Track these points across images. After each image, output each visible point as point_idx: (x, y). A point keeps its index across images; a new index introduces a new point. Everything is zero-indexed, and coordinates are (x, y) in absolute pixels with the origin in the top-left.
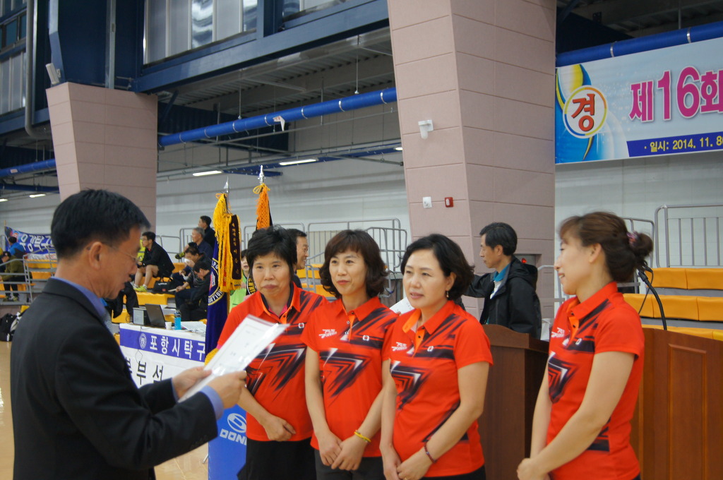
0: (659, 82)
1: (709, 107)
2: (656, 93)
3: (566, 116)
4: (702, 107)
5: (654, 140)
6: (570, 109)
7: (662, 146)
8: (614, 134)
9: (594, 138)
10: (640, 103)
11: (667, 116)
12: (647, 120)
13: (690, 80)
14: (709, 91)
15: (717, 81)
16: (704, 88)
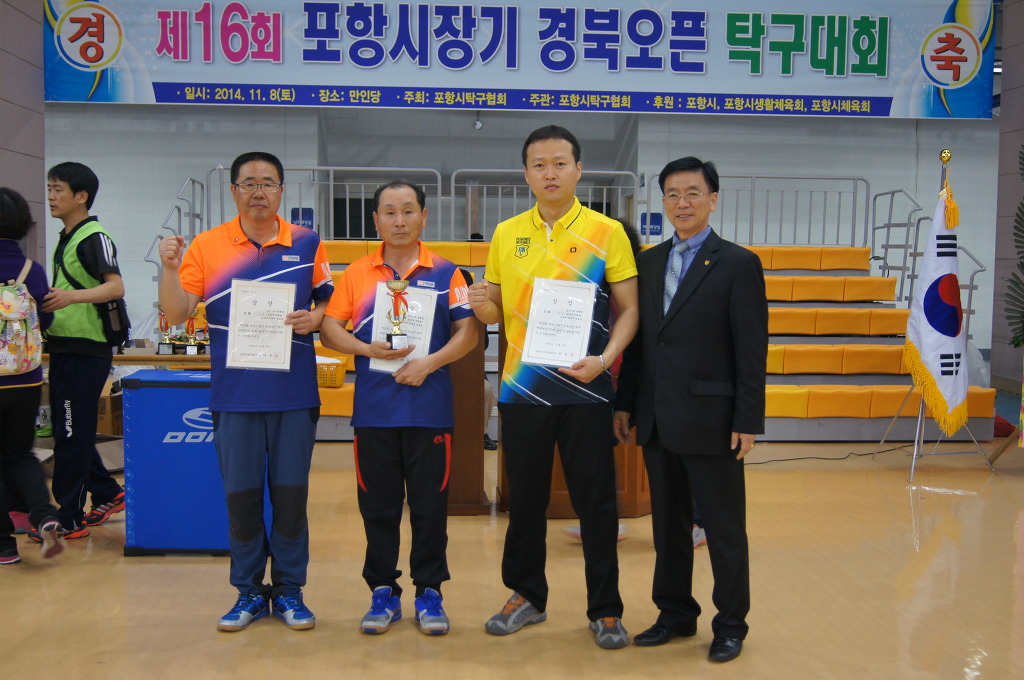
0: (197, 14)
1: (260, 54)
2: (193, 27)
3: (59, 37)
4: (253, 53)
5: (191, 85)
6: (65, 30)
7: (202, 93)
8: (134, 71)
9: (103, 72)
10: (170, 37)
11: (207, 57)
12: (180, 59)
13: (237, 19)
14: (261, 37)
15: (270, 25)
16: (255, 30)
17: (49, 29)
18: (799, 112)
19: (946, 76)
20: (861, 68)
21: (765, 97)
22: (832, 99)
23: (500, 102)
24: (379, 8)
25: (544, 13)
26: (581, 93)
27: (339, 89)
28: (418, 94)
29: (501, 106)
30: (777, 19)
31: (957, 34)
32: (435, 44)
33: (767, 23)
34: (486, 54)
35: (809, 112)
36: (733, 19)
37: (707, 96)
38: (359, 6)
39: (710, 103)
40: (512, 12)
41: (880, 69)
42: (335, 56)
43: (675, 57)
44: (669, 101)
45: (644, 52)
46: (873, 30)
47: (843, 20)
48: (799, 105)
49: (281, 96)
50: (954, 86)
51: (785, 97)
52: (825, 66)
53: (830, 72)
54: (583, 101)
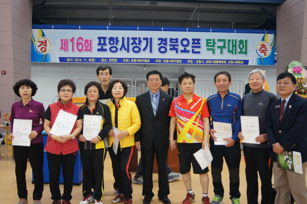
0: (70, 40)
1: (86, 50)
2: (69, 43)
3: (35, 46)
4: (84, 49)
5: (68, 58)
6: (37, 44)
7: (71, 59)
8: (54, 54)
9: (46, 54)
10: (63, 46)
11: (73, 50)
12: (66, 51)
13: (80, 41)
14: (87, 45)
15: (89, 42)
16: (85, 44)
17: (33, 44)
18: (225, 64)
19: (263, 54)
20: (241, 52)
21: (216, 60)
22: (233, 60)
23: (148, 62)
24: (117, 38)
25: (159, 39)
26: (169, 59)
27: (106, 58)
28: (127, 60)
29: (148, 63)
30: (219, 40)
31: (265, 44)
32: (131, 47)
33: (216, 41)
34: (144, 50)
35: (228, 64)
36: (207, 40)
37: (201, 60)
38: (112, 37)
39: (202, 62)
40: (151, 39)
41: (246, 53)
42: (105, 50)
43: (193, 50)
44: (192, 61)
45: (185, 49)
46: (244, 43)
47: (236, 40)
48: (225, 62)
49: (91, 60)
50: (265, 57)
51: (221, 60)
52: (231, 52)
53: (233, 53)
54: (169, 61)
